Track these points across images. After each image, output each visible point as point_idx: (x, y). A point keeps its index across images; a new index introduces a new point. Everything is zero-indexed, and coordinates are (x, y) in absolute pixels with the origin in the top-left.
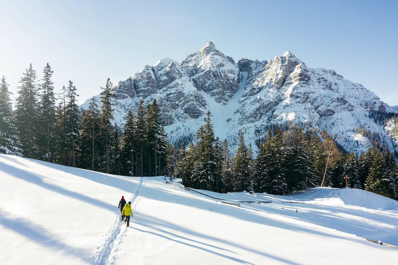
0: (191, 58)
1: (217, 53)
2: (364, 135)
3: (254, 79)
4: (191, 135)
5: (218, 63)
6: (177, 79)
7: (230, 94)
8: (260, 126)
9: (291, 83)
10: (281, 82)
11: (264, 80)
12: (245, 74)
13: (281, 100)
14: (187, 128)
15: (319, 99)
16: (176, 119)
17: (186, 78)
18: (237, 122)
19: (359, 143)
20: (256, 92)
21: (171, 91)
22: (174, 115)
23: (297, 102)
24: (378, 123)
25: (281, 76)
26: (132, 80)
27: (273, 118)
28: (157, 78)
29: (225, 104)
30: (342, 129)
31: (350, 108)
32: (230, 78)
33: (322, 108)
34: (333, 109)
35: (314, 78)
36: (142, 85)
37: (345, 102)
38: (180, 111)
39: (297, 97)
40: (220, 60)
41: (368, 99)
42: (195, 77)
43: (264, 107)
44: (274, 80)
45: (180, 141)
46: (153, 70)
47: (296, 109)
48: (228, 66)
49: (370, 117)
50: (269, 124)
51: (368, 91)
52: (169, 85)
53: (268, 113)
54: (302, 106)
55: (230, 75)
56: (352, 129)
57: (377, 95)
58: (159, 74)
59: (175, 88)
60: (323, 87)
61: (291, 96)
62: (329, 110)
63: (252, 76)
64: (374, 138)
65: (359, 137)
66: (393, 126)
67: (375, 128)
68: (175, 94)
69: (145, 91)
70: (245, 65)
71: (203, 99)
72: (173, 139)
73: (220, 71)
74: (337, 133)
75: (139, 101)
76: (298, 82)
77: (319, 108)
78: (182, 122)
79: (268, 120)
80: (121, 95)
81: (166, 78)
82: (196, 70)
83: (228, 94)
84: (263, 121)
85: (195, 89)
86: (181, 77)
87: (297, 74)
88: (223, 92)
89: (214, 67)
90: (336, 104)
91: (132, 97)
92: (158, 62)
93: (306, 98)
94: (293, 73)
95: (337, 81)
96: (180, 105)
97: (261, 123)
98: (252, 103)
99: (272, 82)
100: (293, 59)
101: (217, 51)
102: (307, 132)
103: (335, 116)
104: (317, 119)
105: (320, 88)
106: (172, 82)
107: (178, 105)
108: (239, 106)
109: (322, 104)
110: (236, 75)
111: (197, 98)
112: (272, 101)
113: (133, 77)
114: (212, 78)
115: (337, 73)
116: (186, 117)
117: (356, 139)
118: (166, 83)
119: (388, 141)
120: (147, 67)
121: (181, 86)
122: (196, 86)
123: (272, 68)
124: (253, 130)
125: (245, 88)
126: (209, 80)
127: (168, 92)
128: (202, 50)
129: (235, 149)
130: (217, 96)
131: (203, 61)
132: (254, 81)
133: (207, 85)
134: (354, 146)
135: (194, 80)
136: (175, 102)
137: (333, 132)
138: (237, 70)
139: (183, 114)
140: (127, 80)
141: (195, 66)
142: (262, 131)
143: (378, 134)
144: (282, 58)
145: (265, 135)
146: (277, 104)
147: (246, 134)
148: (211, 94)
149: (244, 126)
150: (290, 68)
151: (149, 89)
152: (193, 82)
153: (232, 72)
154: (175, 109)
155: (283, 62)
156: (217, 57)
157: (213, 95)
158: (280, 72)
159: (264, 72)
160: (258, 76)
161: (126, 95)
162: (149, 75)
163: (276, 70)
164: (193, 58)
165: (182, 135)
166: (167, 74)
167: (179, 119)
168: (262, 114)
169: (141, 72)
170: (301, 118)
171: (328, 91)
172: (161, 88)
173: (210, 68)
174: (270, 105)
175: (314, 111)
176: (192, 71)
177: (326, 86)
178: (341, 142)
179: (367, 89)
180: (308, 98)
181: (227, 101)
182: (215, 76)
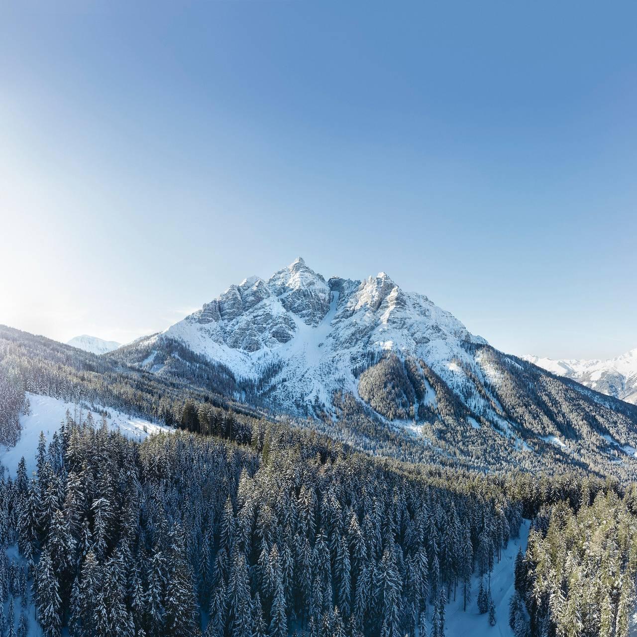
0: (278, 275)
1: (307, 270)
2: (458, 365)
3: (346, 300)
4: (280, 362)
5: (308, 281)
6: (264, 300)
7: (320, 316)
8: (356, 353)
9: (387, 307)
10: (377, 305)
11: (357, 301)
12: (336, 294)
13: (377, 325)
14: (275, 354)
15: (415, 325)
16: (263, 344)
17: (274, 298)
18: (330, 347)
19: (454, 373)
20: (348, 315)
21: (258, 313)
22: (261, 340)
23: (394, 328)
24: (468, 352)
25: (377, 299)
26: (217, 302)
27: (369, 344)
28: (243, 299)
29: (316, 327)
30: (437, 357)
31: (444, 336)
32: (321, 298)
33: (418, 335)
34: (428, 336)
35: (409, 303)
36: (227, 307)
37: (439, 330)
38: (268, 334)
39: (394, 323)
40: (310, 278)
41: (456, 328)
42: (284, 296)
43: (359, 331)
44: (369, 302)
45: (269, 369)
46: (239, 290)
47: (393, 335)
48: (319, 285)
49: (461, 346)
50: (365, 351)
51: (456, 319)
52: (256, 306)
53: (364, 339)
54: (399, 332)
55: (321, 294)
56: (446, 358)
57: (464, 324)
58: (245, 294)
59: (263, 310)
60: (418, 312)
61: (388, 321)
62: (424, 338)
63: (344, 296)
64: (466, 367)
65: (453, 367)
66: (481, 356)
67: (466, 357)
68: (263, 317)
69: (230, 314)
70: (336, 285)
71: (292, 321)
72: (261, 366)
73: (311, 290)
74: (433, 361)
75: (223, 325)
76: (395, 306)
77: (415, 335)
78: (270, 348)
79: (364, 346)
80: (205, 319)
81: (253, 298)
82: (284, 289)
83: (318, 316)
84: (359, 348)
85: (284, 310)
86: (269, 296)
87: (394, 298)
88: (314, 314)
89: (303, 285)
90: (431, 331)
91: (217, 320)
92: (245, 281)
93: (402, 324)
94: (389, 296)
95: (429, 307)
96: (267, 328)
97: (357, 349)
98: (347, 327)
99: (368, 304)
100: (389, 281)
101: (307, 268)
102: (406, 361)
103: (430, 343)
104: (413, 347)
105: (416, 314)
106: (259, 302)
107: (265, 328)
108: (331, 330)
109: (418, 331)
110: (327, 294)
111: (286, 320)
112: (368, 325)
113: (218, 299)
114: (302, 298)
115: (429, 299)
116: (274, 342)
117: (451, 368)
118: (253, 304)
119: (477, 371)
120: (233, 287)
121: (269, 307)
122: (284, 306)
123: (366, 289)
124: (348, 357)
125: (337, 309)
126: (299, 299)
127: (255, 314)
128: (291, 267)
129: (330, 379)
130: (307, 318)
131: (292, 279)
132: (346, 302)
133: (296, 306)
134: (449, 375)
135: (282, 299)
136: (263, 325)
137: (429, 360)
138: (328, 289)
139: (271, 338)
140: (212, 302)
141: (283, 284)
142: (359, 359)
143: (469, 364)
144: (377, 278)
145: (361, 363)
146: (373, 328)
147: (341, 361)
148: (300, 315)
149: (338, 352)
150: (385, 290)
151: (234, 311)
152: (281, 302)
153: (323, 291)
154: (262, 332)
155: (378, 283)
156: (306, 274)
157: (303, 316)
158: (376, 294)
159: (357, 293)
160: (351, 297)
161: (211, 319)
162: (235, 296)
163: (372, 292)
164: (281, 275)
165: (270, 362)
166: (254, 294)
167: (267, 343)
168: (357, 340)
169: (226, 292)
170: (399, 345)
171: (422, 318)
172: (247, 310)
173: (300, 287)
174: (366, 330)
175: (411, 337)
176: (280, 290)
177: (421, 312)
178: (437, 370)
179: (455, 317)
180: (404, 324)
181: (317, 323)
182: (304, 296)
